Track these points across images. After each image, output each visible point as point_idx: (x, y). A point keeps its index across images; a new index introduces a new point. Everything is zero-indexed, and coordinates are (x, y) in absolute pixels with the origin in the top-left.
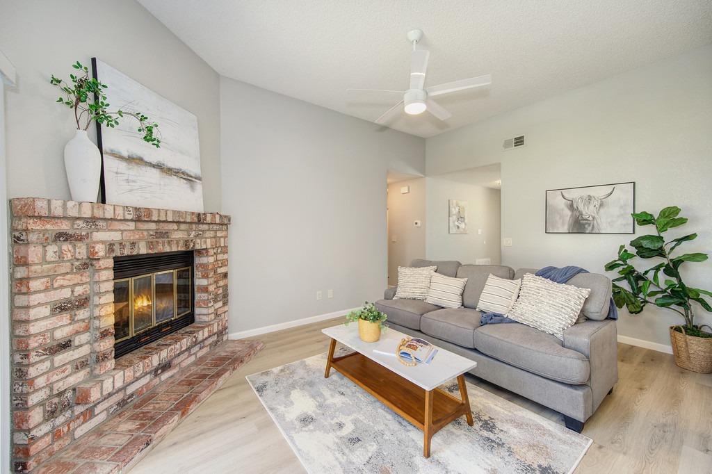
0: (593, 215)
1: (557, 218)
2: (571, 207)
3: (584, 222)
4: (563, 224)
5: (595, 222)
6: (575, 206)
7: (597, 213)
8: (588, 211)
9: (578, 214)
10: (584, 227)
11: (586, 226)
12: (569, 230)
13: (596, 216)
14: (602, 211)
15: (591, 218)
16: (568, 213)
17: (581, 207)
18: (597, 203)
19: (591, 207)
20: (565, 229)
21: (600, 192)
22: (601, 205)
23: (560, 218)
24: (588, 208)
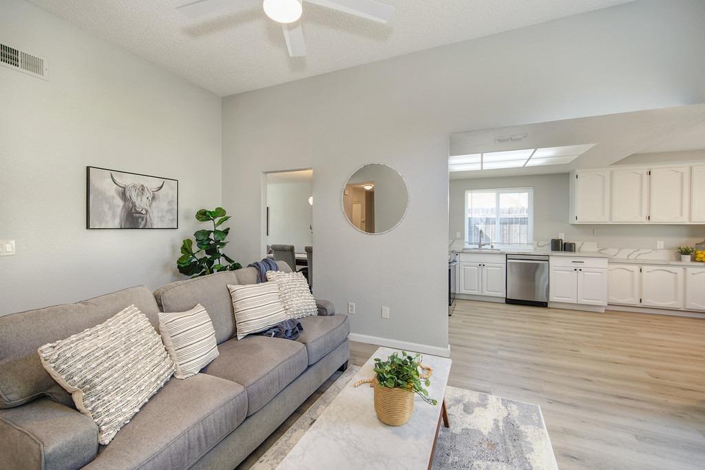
0: (146, 208)
1: (106, 208)
2: (123, 195)
3: (138, 215)
4: (114, 216)
5: (148, 216)
6: (128, 195)
7: (150, 206)
8: (141, 203)
9: (131, 205)
10: (138, 222)
11: (140, 220)
12: (121, 224)
13: (149, 210)
14: (154, 204)
15: (144, 212)
16: (119, 202)
17: (134, 198)
18: (150, 195)
19: (144, 199)
20: (117, 223)
21: (152, 184)
22: (154, 198)
23: (110, 209)
24: (141, 201)
